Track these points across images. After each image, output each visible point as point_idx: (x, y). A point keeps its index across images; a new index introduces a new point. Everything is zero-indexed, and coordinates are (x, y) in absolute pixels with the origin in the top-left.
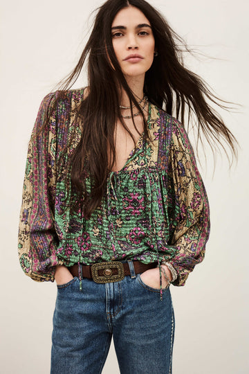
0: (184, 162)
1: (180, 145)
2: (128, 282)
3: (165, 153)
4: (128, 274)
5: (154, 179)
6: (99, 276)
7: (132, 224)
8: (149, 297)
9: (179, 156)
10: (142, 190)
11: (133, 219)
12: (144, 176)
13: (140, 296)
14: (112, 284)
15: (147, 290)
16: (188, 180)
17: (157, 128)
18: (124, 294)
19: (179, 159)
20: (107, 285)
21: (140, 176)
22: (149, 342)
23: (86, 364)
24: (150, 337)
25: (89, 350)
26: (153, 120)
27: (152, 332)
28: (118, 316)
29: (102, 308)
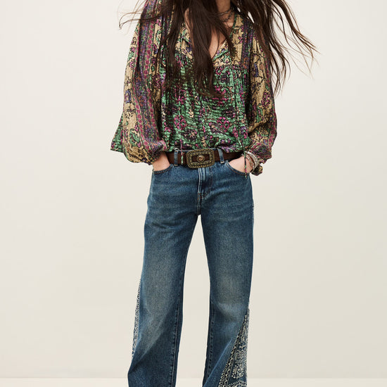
0: (258, 65)
1: (257, 49)
2: (218, 166)
3: (247, 55)
4: (218, 161)
5: (238, 75)
6: (193, 161)
7: (218, 113)
8: (236, 179)
9: (255, 58)
10: (224, 83)
11: (218, 110)
12: (227, 72)
13: (229, 178)
14: (203, 169)
15: (235, 173)
16: (261, 79)
17: (241, 33)
18: (214, 176)
19: (255, 61)
20: (200, 170)
21: (224, 71)
22: (235, 219)
23: (177, 240)
24: (236, 215)
25: (180, 227)
26: (237, 27)
27: (237, 210)
28: (208, 196)
29: (194, 190)
